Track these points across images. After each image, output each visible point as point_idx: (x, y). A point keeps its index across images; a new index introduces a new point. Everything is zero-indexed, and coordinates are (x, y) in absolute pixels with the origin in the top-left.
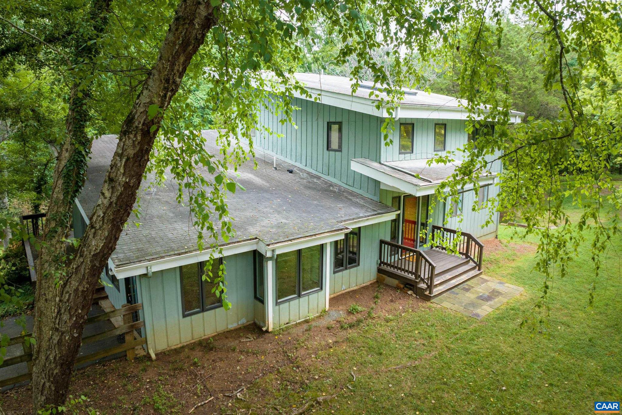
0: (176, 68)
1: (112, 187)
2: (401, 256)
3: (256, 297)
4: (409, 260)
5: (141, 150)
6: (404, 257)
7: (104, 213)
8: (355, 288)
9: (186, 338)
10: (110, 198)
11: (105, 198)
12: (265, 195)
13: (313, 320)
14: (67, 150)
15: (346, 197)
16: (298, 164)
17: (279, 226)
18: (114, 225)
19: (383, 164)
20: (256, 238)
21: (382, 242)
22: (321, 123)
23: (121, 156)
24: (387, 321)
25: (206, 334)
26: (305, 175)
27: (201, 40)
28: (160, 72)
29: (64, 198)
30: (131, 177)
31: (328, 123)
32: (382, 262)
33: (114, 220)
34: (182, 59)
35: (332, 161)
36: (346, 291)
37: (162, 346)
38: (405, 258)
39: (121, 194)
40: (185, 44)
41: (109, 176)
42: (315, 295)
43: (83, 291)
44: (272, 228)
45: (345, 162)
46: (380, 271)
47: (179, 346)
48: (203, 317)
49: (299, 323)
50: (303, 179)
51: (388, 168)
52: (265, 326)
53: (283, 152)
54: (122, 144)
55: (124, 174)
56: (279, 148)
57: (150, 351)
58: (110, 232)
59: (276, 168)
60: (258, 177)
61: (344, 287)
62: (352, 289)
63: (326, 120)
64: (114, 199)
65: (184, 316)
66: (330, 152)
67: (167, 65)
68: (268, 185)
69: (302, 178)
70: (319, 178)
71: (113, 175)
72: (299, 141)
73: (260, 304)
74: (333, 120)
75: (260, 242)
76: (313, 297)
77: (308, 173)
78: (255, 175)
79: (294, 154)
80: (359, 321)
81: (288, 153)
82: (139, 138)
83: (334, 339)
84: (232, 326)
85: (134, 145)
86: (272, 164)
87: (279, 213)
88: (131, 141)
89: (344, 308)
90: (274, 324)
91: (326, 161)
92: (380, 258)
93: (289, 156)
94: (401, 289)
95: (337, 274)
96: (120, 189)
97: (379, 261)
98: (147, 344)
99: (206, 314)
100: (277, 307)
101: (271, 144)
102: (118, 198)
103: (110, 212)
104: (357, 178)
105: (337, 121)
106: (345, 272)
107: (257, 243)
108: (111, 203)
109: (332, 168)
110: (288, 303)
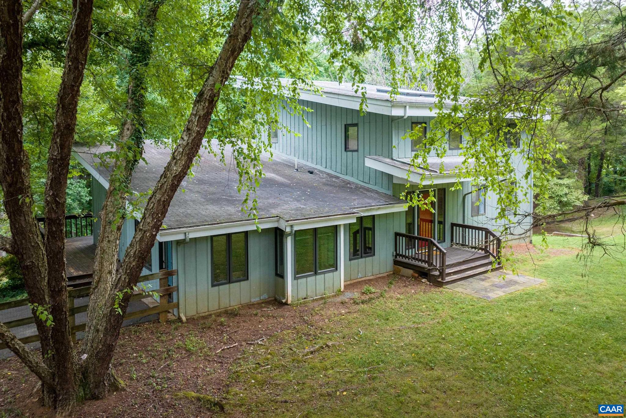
0: (228, 64)
1: (189, 134)
2: (418, 251)
3: (277, 274)
4: (425, 255)
5: (207, 112)
6: (420, 252)
7: (183, 150)
8: (371, 277)
9: (214, 306)
10: (188, 140)
11: (184, 140)
12: (286, 189)
13: (329, 297)
14: (128, 129)
15: (361, 192)
16: (319, 167)
17: (297, 209)
18: (188, 157)
19: (395, 160)
20: (277, 216)
21: (397, 234)
22: (339, 126)
23: (195, 115)
24: (398, 299)
25: (231, 305)
26: (325, 175)
27: (241, 50)
28: (220, 66)
29: (127, 165)
30: (201, 128)
31: (345, 125)
32: (397, 255)
33: (189, 154)
34: (231, 60)
35: (350, 161)
36: (362, 279)
37: (192, 312)
38: (422, 253)
39: (195, 138)
40: (233, 51)
41: (187, 127)
42: (331, 274)
43: (164, 201)
44: (291, 210)
45: (361, 161)
46: (396, 263)
47: (207, 314)
48: (230, 288)
49: (316, 300)
50: (323, 178)
51: (398, 163)
52: (284, 298)
53: (305, 156)
54: (196, 108)
55: (197, 126)
56: (301, 153)
57: (181, 315)
58: (186, 162)
59: (297, 170)
60: (280, 176)
61: (360, 275)
62: (368, 278)
63: (344, 123)
64: (190, 141)
65: (213, 286)
66: (348, 153)
67: (224, 63)
68: (289, 182)
69: (321, 178)
70: (338, 178)
71: (190, 127)
72: (319, 145)
73: (280, 279)
74: (349, 122)
75: (281, 219)
76: (329, 276)
77: (328, 174)
78: (277, 175)
79: (314, 157)
80: (371, 299)
81: (309, 157)
82: (207, 105)
83: (347, 310)
84: (255, 300)
85: (203, 109)
86: (294, 167)
87: (298, 201)
88: (202, 107)
89: (359, 290)
90: (292, 296)
91: (344, 161)
92: (396, 250)
93: (310, 160)
94: (416, 278)
95: (352, 261)
96: (194, 135)
97: (395, 253)
98: (178, 308)
99: (232, 285)
100: (296, 281)
101: (293, 150)
102: (193, 140)
103: (187, 149)
104: (373, 175)
105: (353, 123)
106: (360, 260)
107: (278, 221)
108: (188, 144)
109: (350, 168)
110: (305, 279)
